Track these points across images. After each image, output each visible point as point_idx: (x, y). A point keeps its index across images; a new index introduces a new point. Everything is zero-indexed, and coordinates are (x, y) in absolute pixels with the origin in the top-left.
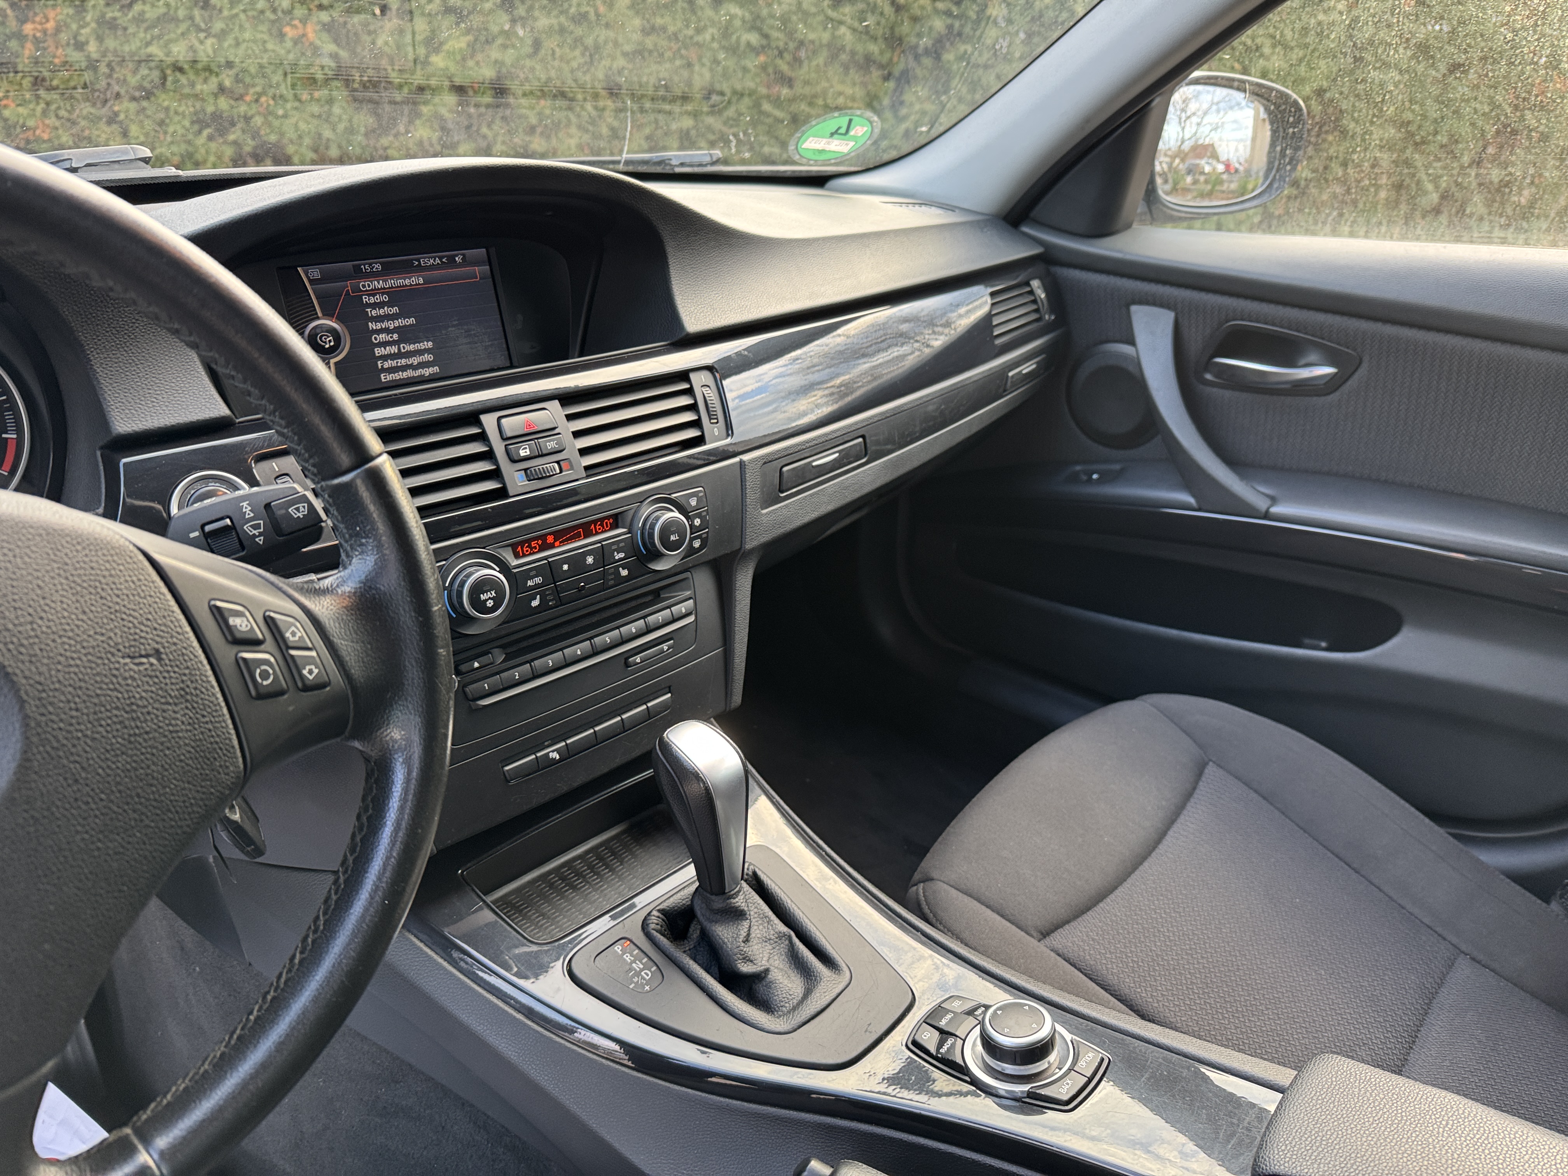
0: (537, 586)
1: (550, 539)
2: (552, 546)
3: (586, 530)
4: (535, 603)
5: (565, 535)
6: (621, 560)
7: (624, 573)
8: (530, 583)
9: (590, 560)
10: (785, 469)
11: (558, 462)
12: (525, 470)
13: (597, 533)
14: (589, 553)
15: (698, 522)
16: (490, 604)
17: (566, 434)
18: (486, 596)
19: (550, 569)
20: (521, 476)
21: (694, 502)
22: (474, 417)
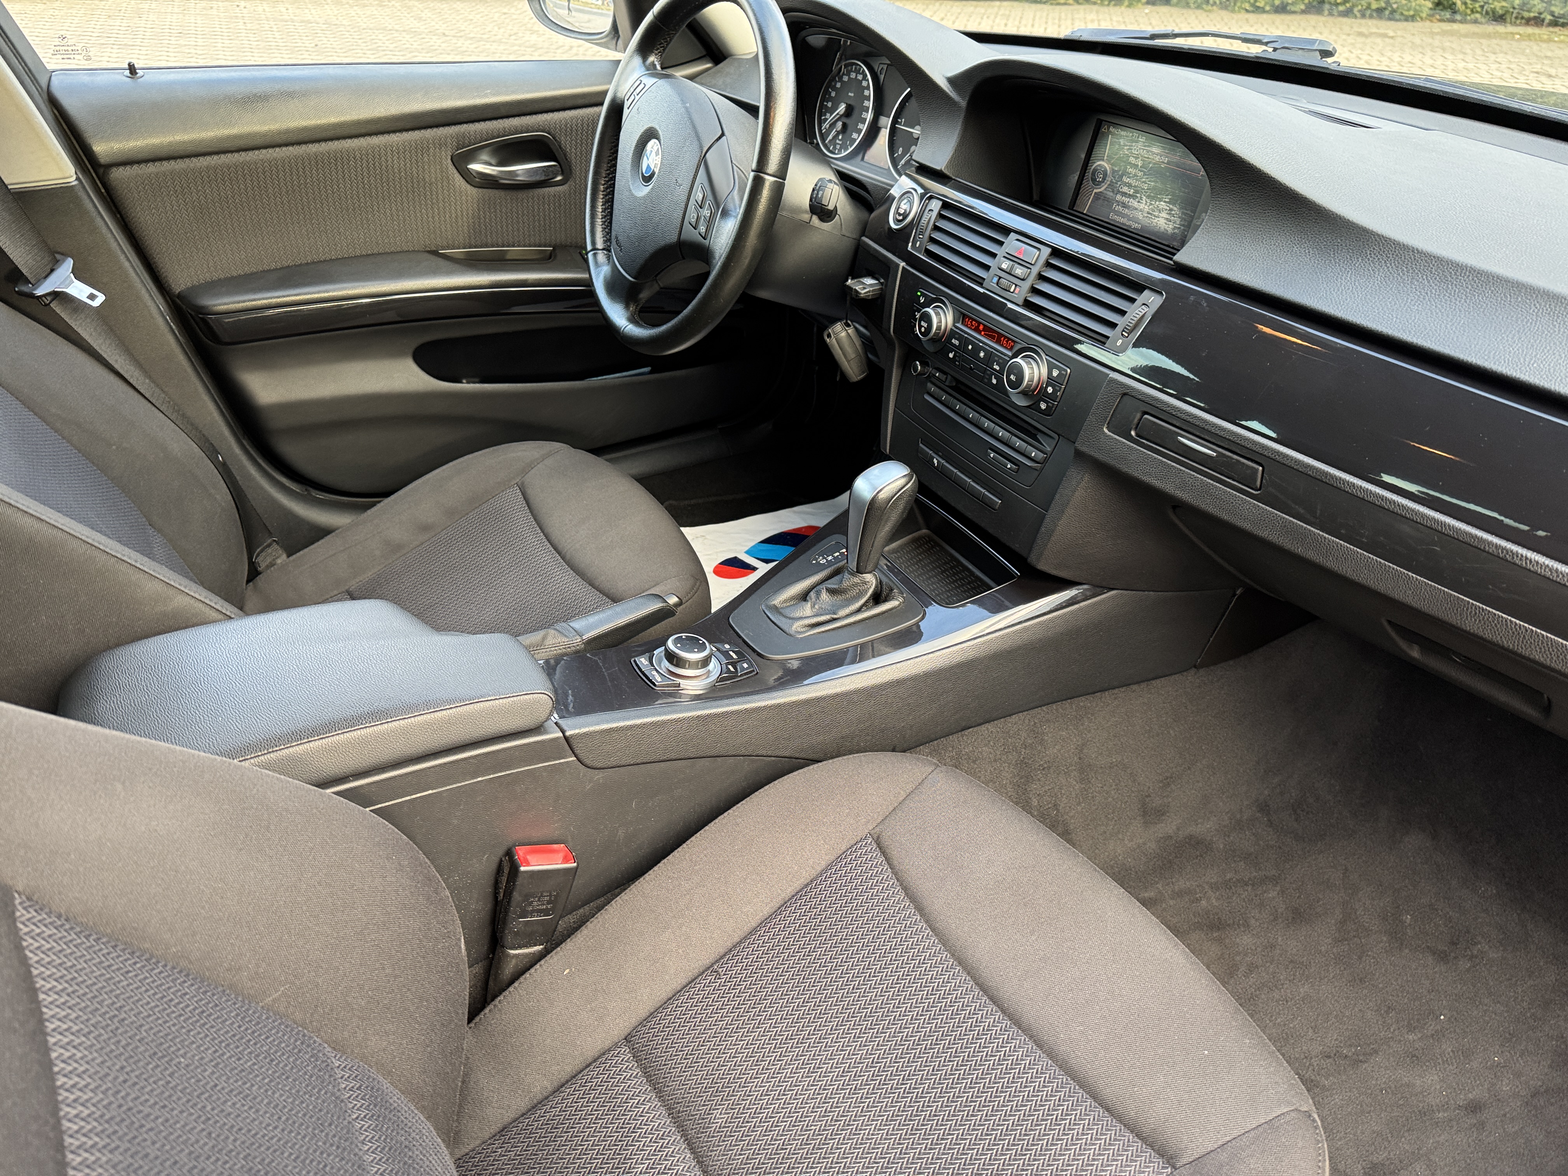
0: (955, 345)
1: (981, 327)
2: (979, 332)
3: (998, 337)
4: (951, 355)
5: (990, 332)
6: (995, 370)
7: (994, 381)
8: (953, 341)
9: (982, 354)
10: (1146, 416)
11: (1016, 285)
12: (1000, 278)
13: (1002, 345)
14: (985, 350)
15: (1050, 390)
16: (923, 330)
17: (1035, 270)
18: (923, 323)
19: (965, 341)
20: (995, 280)
21: (1055, 373)
22: (1006, 231)
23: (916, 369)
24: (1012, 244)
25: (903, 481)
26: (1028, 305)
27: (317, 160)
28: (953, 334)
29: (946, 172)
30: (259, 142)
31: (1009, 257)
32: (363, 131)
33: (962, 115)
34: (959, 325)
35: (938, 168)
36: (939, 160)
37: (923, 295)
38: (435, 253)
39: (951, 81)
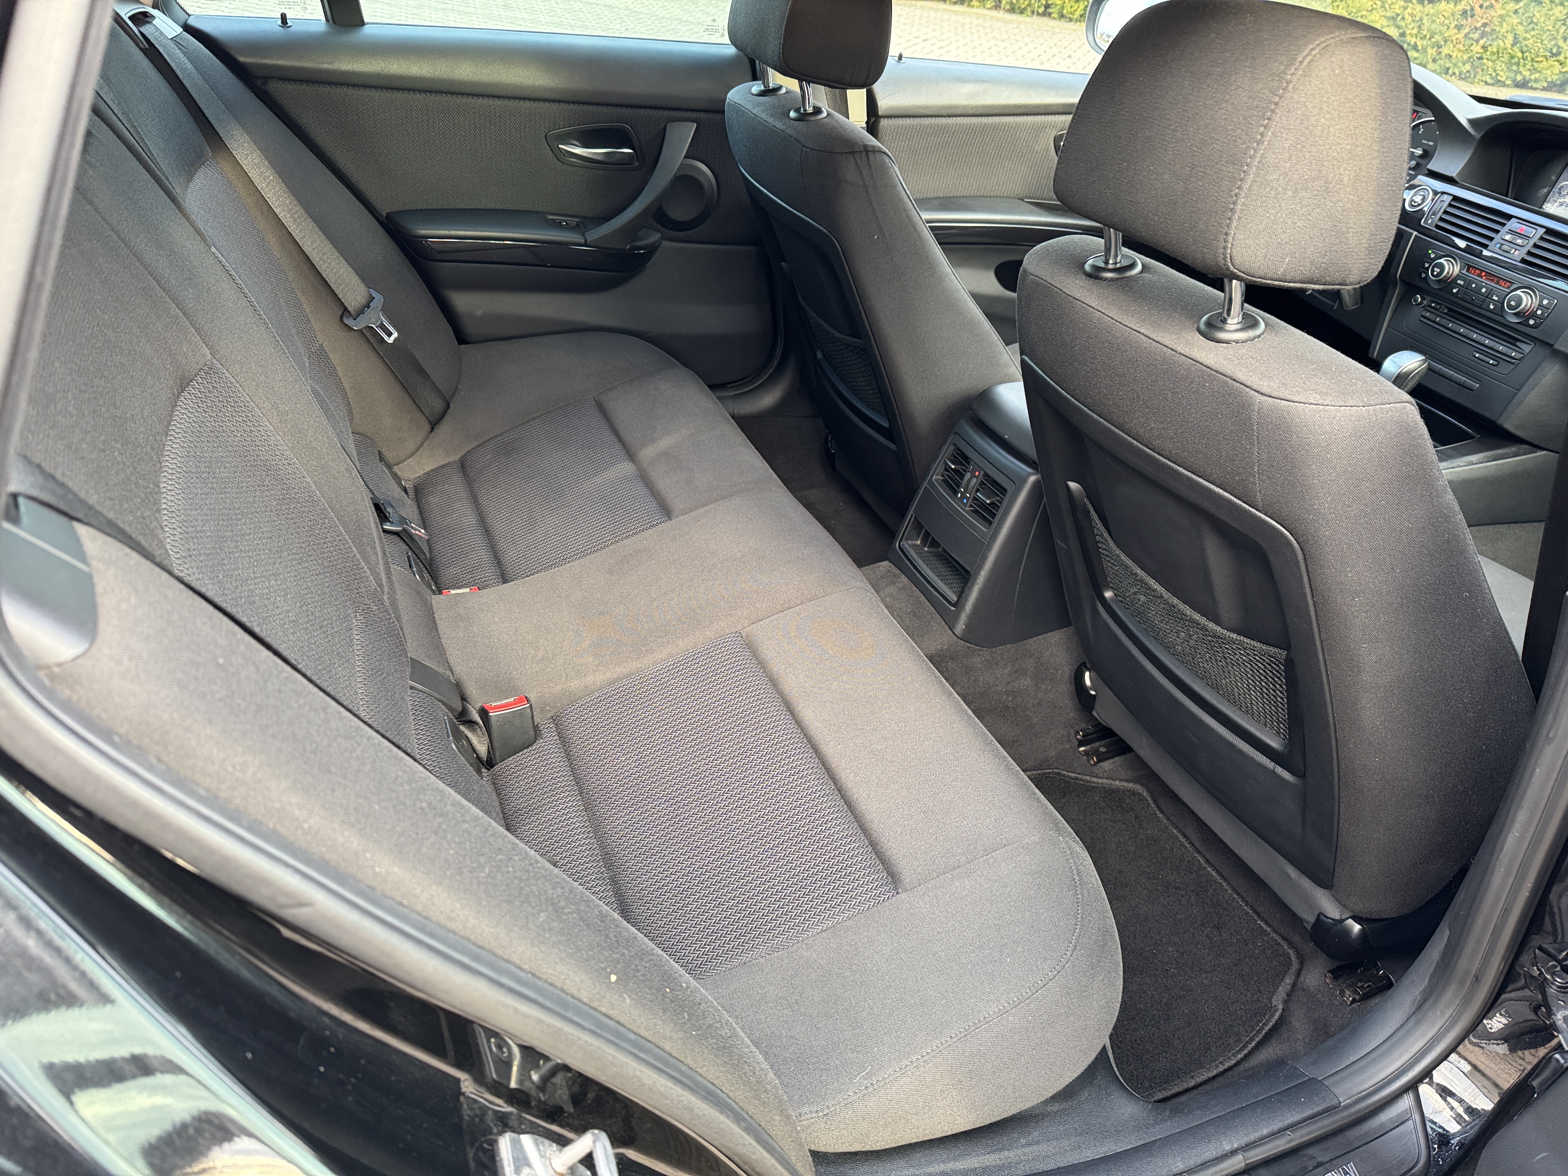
0: (1459, 285)
1: (1485, 274)
2: (1482, 277)
3: (1498, 280)
4: (1455, 291)
5: (1492, 277)
6: (1494, 300)
7: (1492, 307)
8: (1459, 282)
9: (1484, 290)
11: (1516, 250)
12: (1502, 245)
13: (1500, 285)
14: (1486, 288)
15: (1539, 312)
16: (1435, 273)
17: (1532, 242)
18: (1436, 269)
19: (1469, 283)
20: (1498, 246)
21: (1545, 302)
22: (1509, 217)
23: (1416, 300)
24: (1513, 224)
25: (1417, 364)
26: (1523, 261)
27: (984, 128)
28: (1458, 277)
29: (1456, 178)
30: (959, 112)
31: (1511, 232)
32: (1017, 112)
33: (1475, 143)
34: (1464, 272)
35: (1450, 175)
36: (1453, 170)
37: (1433, 252)
38: (1022, 200)
39: (1472, 122)
